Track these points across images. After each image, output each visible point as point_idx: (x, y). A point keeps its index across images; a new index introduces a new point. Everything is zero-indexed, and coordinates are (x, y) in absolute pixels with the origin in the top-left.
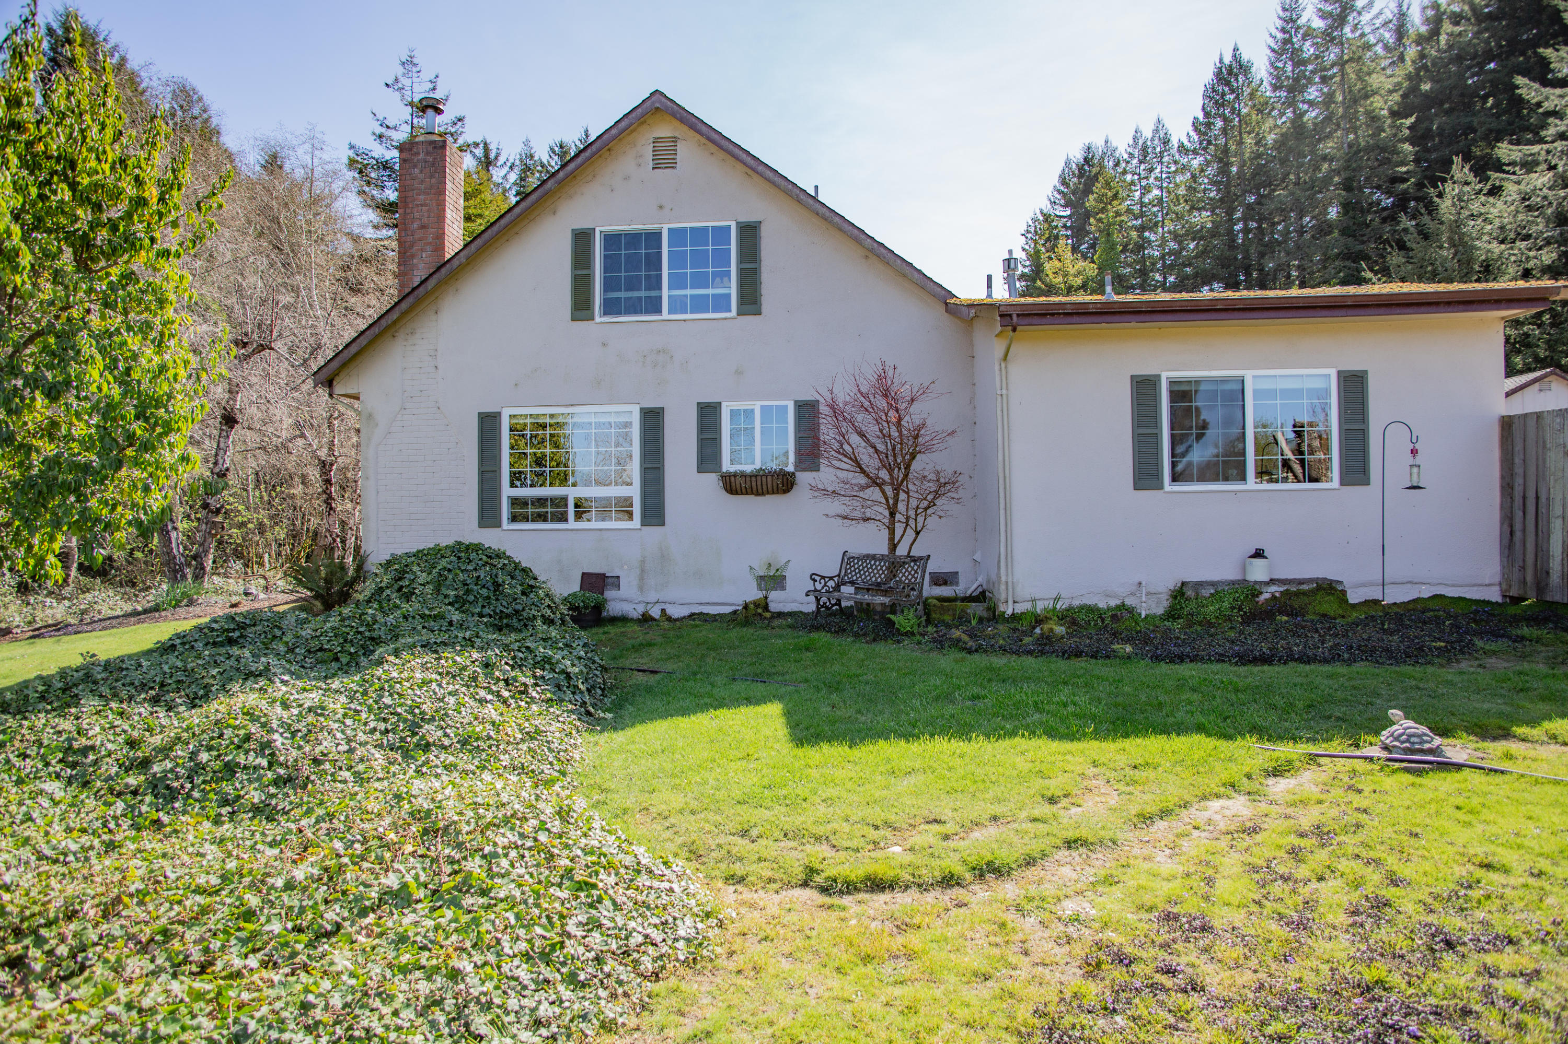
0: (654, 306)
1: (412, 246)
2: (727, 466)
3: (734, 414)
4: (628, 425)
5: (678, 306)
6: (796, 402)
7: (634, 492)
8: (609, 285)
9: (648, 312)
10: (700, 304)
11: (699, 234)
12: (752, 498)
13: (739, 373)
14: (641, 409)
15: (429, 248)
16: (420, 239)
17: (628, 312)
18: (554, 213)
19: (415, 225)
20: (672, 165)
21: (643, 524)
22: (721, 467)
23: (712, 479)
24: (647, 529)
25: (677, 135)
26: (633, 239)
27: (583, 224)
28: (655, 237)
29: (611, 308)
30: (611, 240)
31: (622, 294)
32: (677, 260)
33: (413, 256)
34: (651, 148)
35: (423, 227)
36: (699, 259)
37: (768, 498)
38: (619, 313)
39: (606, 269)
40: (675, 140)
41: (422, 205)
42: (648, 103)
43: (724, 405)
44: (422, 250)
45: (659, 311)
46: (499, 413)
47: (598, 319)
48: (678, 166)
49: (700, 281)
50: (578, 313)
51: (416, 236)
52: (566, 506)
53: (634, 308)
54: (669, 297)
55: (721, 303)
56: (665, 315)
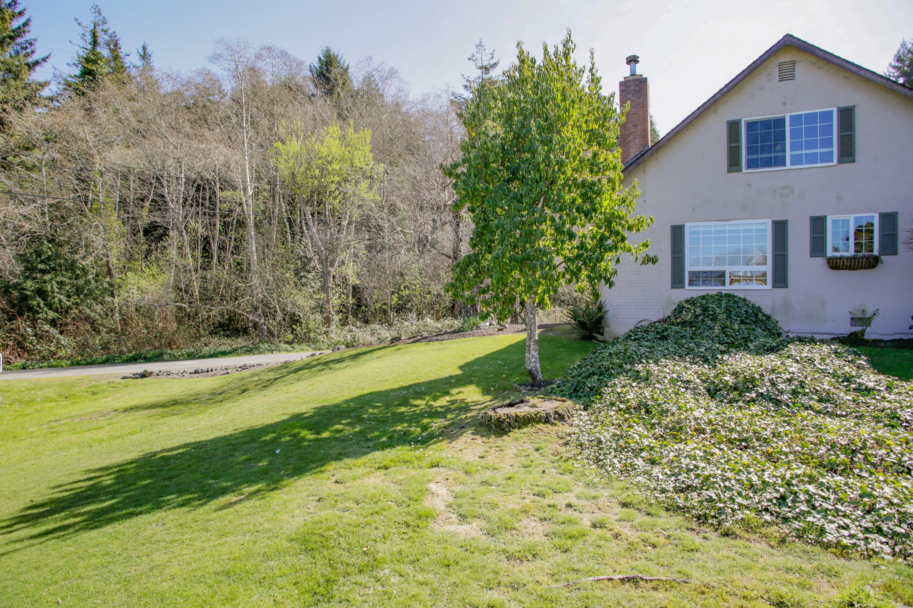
0: (781, 162)
1: (629, 136)
2: (830, 253)
3: (835, 222)
4: (765, 230)
5: (796, 160)
6: (880, 214)
7: (768, 268)
8: (750, 151)
9: (776, 165)
10: (812, 159)
11: (811, 118)
12: (847, 271)
13: (839, 198)
14: (773, 221)
15: (638, 137)
16: (633, 133)
17: (763, 166)
18: (715, 113)
19: (630, 125)
20: (792, 77)
21: (774, 287)
22: (826, 254)
23: (820, 262)
24: (776, 290)
25: (795, 59)
26: (766, 124)
27: (733, 117)
28: (780, 122)
29: (751, 164)
30: (751, 125)
31: (759, 156)
32: (795, 133)
33: (629, 142)
34: (777, 69)
35: (635, 126)
36: (811, 132)
37: (859, 271)
38: (757, 167)
39: (748, 142)
40: (793, 63)
41: (634, 114)
42: (782, 42)
43: (828, 217)
44: (635, 139)
45: (784, 164)
46: (684, 225)
47: (744, 171)
48: (796, 78)
49: (811, 145)
50: (732, 168)
51: (631, 131)
52: (724, 277)
53: (767, 163)
54: (791, 156)
55: (827, 157)
56: (788, 166)
